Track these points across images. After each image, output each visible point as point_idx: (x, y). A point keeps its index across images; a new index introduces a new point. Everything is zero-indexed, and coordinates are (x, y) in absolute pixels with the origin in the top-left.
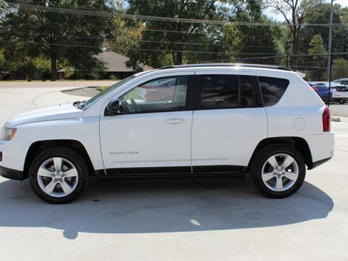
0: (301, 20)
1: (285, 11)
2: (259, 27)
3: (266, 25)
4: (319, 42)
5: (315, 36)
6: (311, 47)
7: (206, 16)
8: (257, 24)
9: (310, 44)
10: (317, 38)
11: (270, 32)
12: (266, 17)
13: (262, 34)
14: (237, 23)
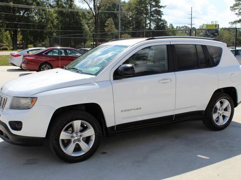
0: (99, 8)
1: (88, 2)
2: (72, 12)
3: (76, 11)
4: (111, 23)
5: (109, 19)
6: (106, 26)
7: (34, 3)
8: (70, 10)
9: (106, 24)
10: (110, 21)
11: (79, 16)
12: (76, 6)
13: (74, 17)
14: (56, 9)
